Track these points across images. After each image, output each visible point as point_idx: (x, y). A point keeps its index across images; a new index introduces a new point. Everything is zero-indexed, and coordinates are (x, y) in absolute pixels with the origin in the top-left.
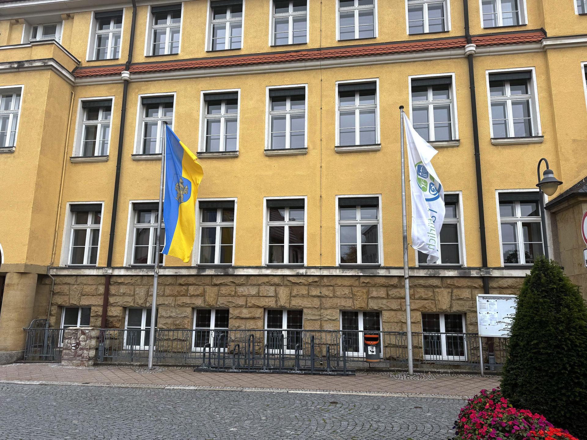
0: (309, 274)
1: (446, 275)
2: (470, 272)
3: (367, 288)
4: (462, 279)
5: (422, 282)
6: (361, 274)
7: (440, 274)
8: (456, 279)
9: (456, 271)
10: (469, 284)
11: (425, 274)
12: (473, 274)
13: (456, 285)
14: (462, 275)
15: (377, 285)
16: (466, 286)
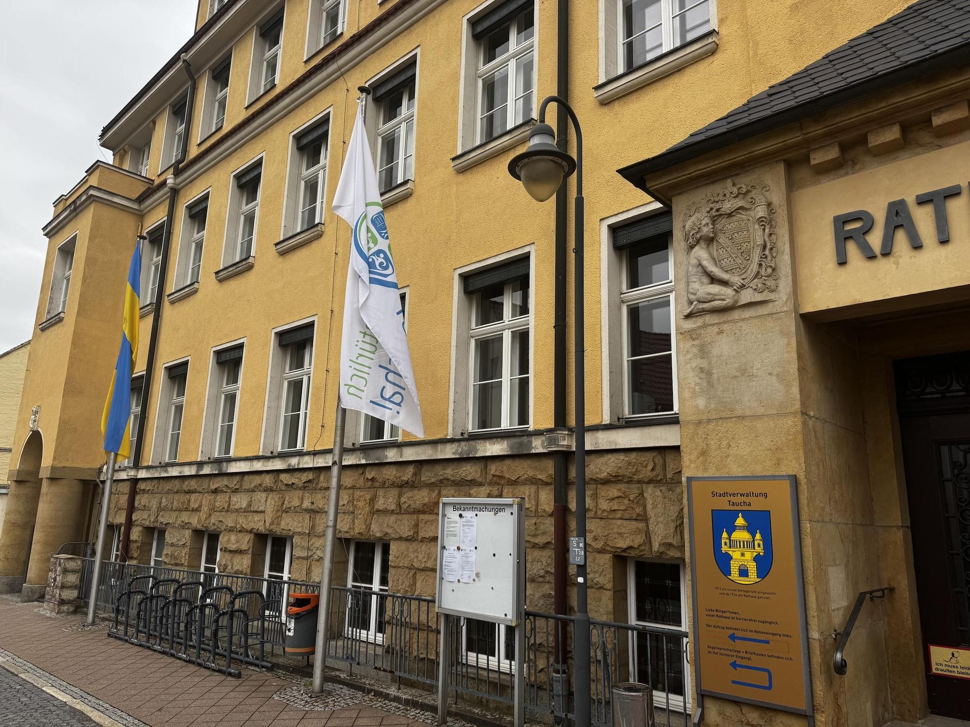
0: (301, 466)
1: (488, 454)
2: (531, 442)
3: (372, 491)
4: (517, 462)
5: (449, 472)
6: (363, 462)
7: (476, 451)
8: (508, 462)
9: (505, 442)
10: (531, 473)
11: (454, 453)
12: (536, 448)
13: (507, 476)
14: (515, 453)
15: (387, 484)
16: (526, 480)
